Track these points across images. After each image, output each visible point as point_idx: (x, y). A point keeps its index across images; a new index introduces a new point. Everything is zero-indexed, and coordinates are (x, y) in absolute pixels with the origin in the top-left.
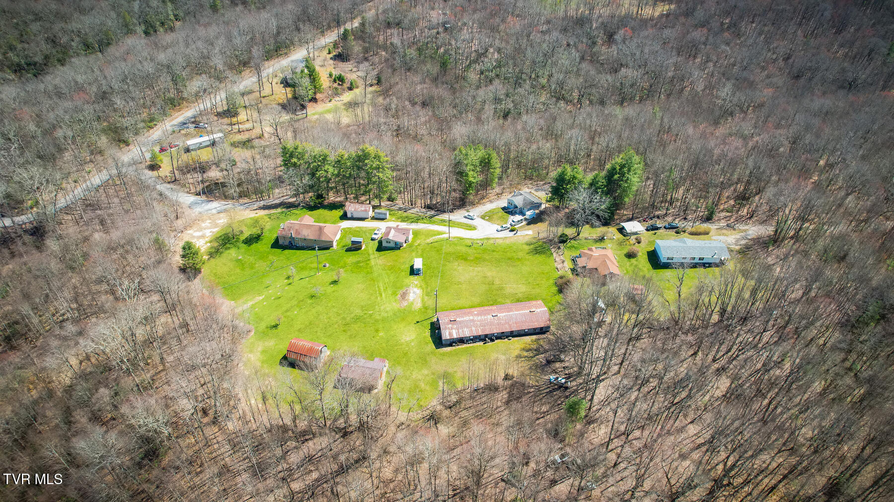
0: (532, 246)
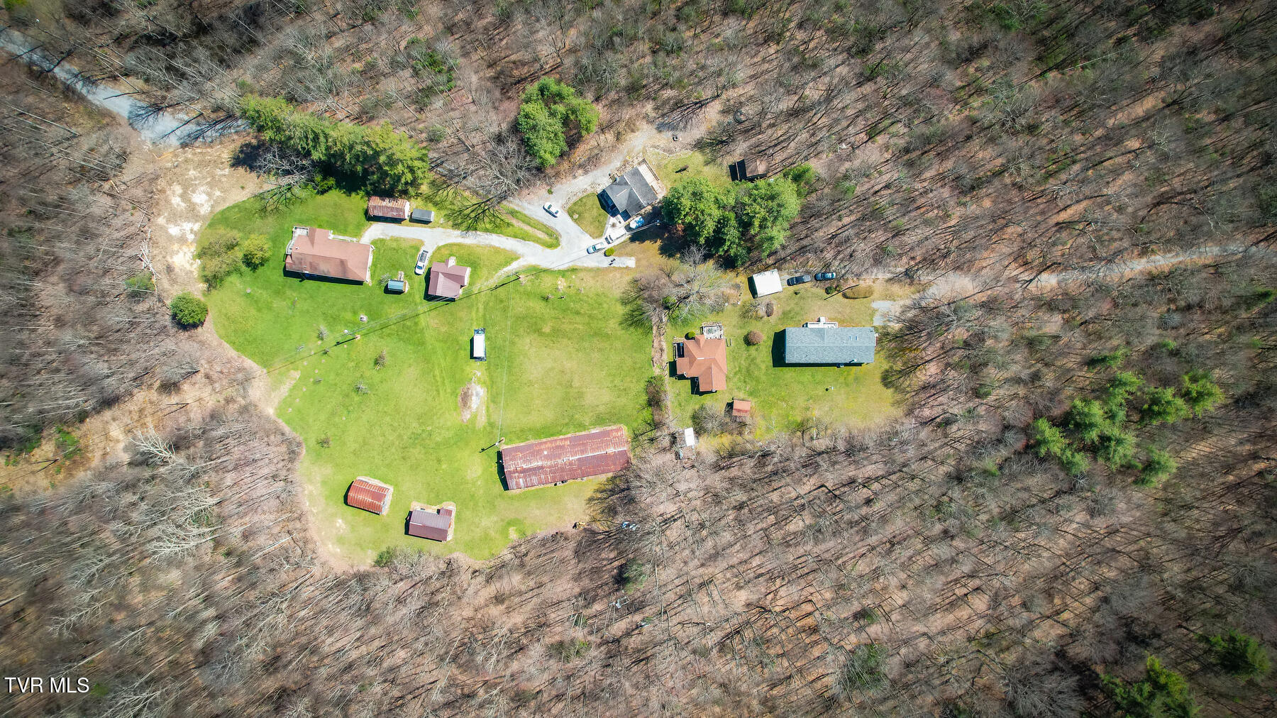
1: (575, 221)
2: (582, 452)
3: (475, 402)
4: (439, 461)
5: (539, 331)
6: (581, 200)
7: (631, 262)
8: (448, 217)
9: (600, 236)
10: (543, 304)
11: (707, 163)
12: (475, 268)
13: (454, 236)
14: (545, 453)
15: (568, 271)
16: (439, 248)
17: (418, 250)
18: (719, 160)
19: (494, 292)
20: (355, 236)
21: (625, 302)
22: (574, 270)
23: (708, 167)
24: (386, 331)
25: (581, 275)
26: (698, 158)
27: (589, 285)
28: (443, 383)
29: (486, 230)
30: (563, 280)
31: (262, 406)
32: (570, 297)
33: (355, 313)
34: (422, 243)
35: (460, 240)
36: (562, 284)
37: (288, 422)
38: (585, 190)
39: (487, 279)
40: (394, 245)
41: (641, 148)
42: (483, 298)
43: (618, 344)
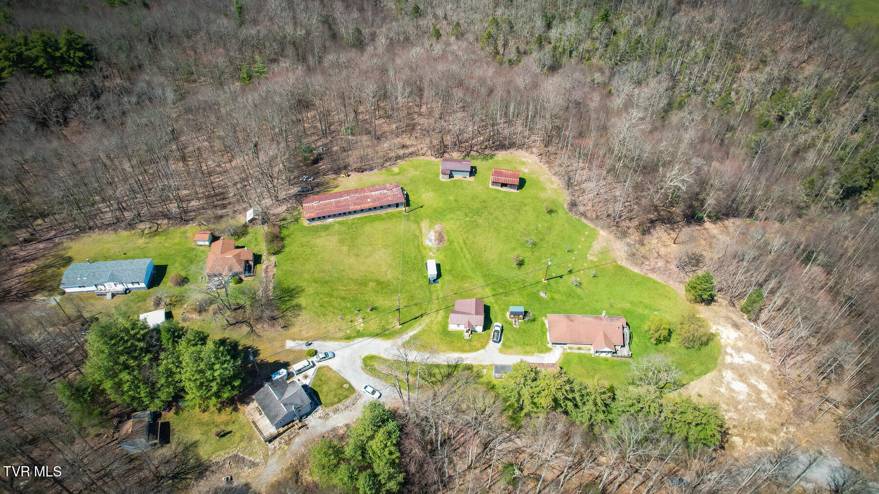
0: (294, 303)
1: (347, 382)
2: (339, 202)
3: (432, 235)
4: (456, 201)
5: (379, 283)
6: (340, 401)
7: (290, 344)
8: (479, 376)
9: (320, 368)
10: (376, 305)
11: (195, 444)
12: (444, 331)
13: (469, 358)
14: (369, 200)
15: (355, 337)
16: (483, 347)
17: (503, 345)
18: (180, 449)
19: (424, 312)
20: (568, 354)
21: (298, 307)
22: (348, 338)
23: (194, 440)
24: (520, 285)
25: (341, 334)
26: (204, 452)
27: (332, 324)
28: (462, 249)
29: (438, 366)
30: (358, 328)
31: (611, 237)
32: (352, 313)
33: (553, 299)
34: (501, 351)
35: (464, 355)
36: (359, 324)
37: (585, 226)
38: (336, 411)
39: (432, 322)
40: (528, 348)
41: (270, 462)
42: (435, 306)
43: (306, 276)
